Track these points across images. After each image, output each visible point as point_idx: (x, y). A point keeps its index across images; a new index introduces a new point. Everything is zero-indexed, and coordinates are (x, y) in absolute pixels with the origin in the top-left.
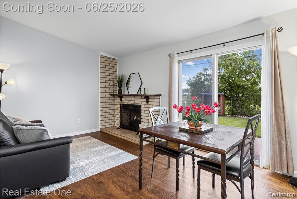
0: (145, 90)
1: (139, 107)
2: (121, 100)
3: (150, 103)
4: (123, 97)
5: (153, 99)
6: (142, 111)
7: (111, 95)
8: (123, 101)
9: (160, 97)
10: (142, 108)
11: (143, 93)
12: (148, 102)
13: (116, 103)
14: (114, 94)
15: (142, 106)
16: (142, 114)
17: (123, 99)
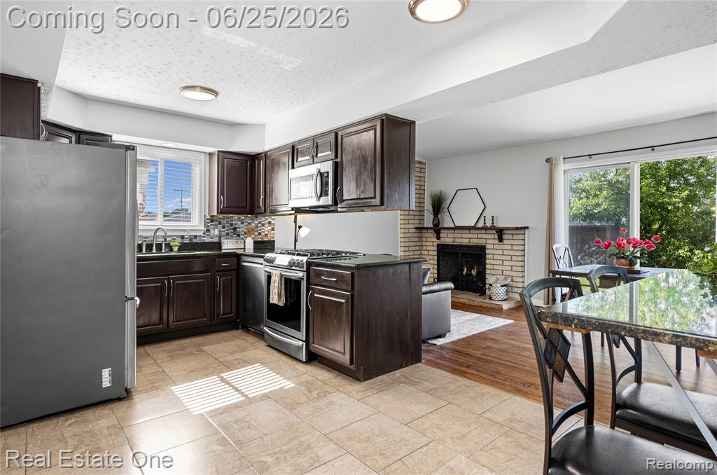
0: (493, 220)
1: (482, 249)
2: (438, 238)
3: (505, 242)
4: (442, 231)
5: (513, 235)
6: (488, 257)
7: (416, 228)
8: (442, 239)
9: (527, 230)
10: (487, 251)
11: (489, 224)
12: (501, 240)
13: (424, 243)
14: (421, 226)
15: (488, 246)
16: (488, 262)
17: (441, 235)
